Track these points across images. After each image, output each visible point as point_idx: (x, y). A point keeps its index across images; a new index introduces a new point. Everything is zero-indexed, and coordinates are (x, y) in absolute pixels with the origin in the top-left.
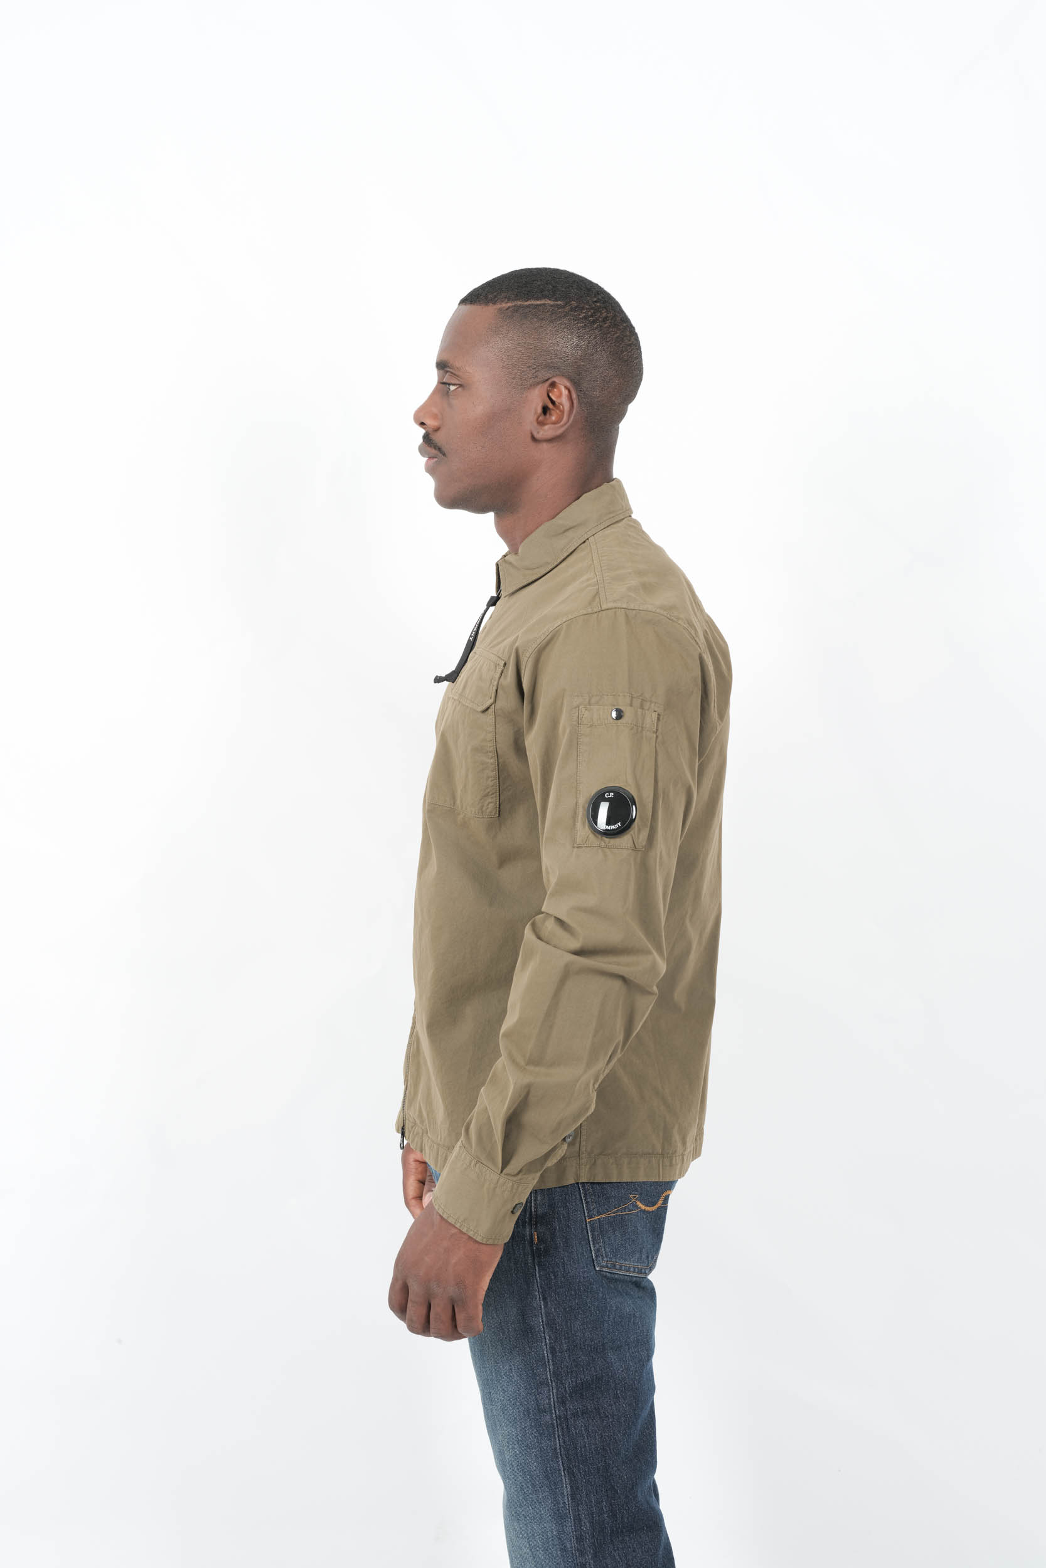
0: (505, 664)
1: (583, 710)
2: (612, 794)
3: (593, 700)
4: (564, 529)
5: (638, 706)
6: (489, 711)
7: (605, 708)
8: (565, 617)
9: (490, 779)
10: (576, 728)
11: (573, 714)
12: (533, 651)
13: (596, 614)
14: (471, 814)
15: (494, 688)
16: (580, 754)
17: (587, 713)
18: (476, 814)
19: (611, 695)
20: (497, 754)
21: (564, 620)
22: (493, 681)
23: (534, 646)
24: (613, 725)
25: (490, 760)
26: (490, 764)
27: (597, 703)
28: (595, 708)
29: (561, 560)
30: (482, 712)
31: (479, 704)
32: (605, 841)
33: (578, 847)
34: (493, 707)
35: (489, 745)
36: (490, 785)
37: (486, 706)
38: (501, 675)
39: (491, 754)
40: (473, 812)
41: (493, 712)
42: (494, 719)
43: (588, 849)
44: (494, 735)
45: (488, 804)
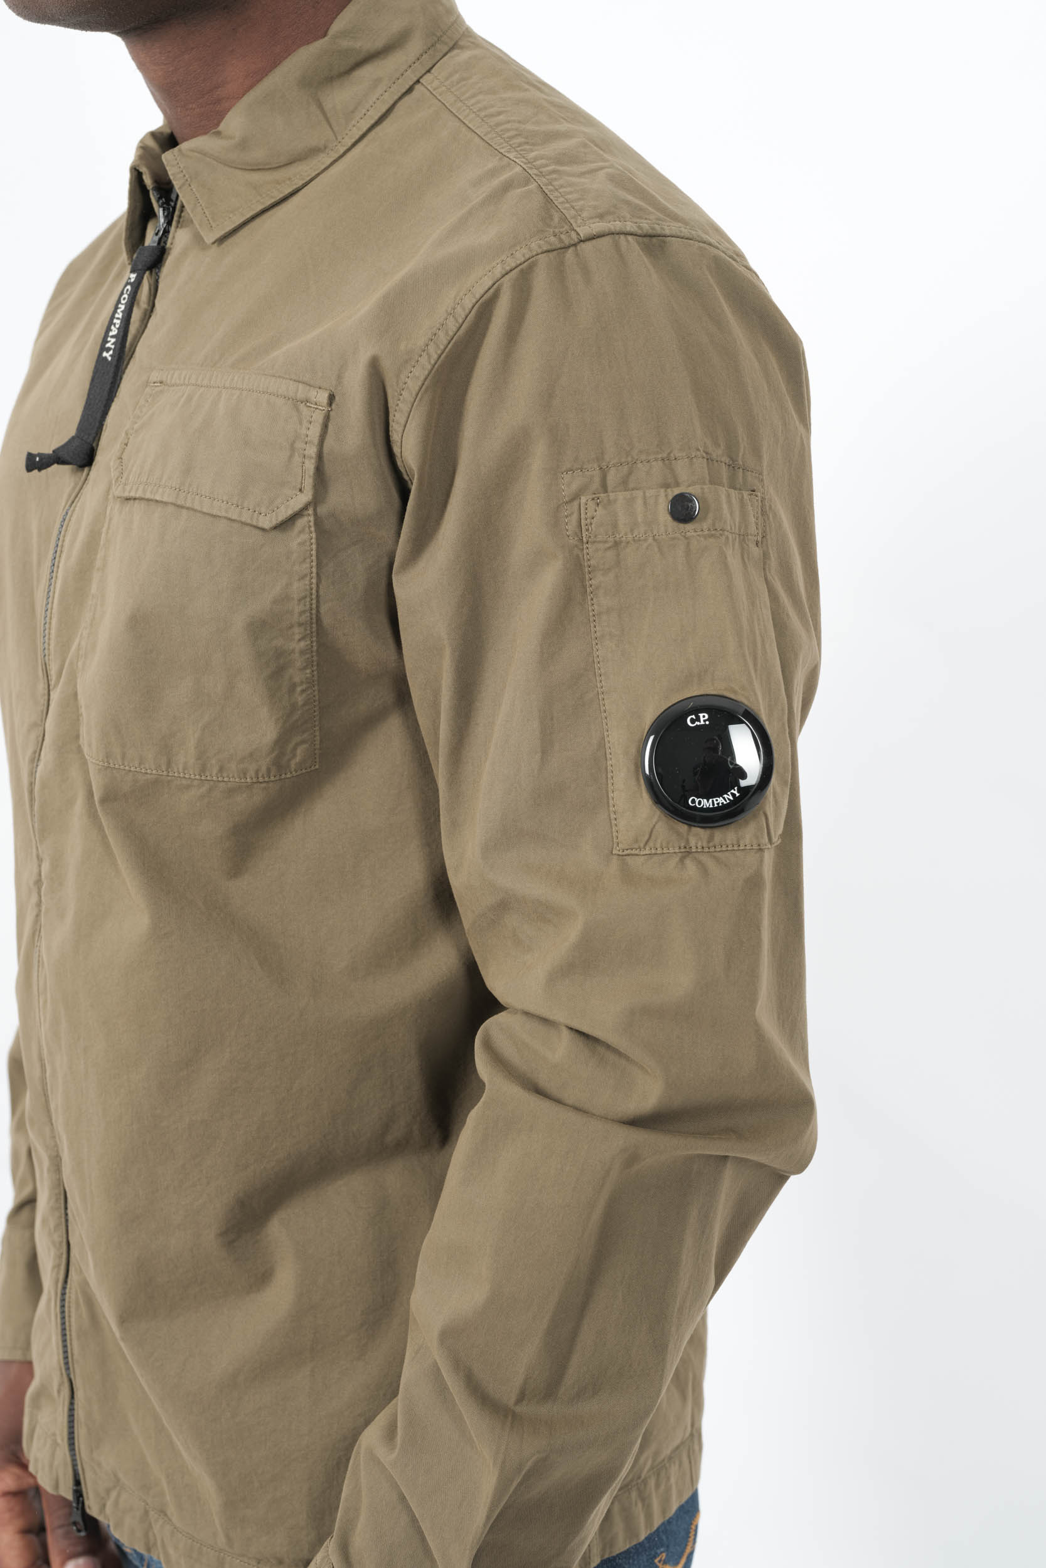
0: (332, 398)
1: (591, 504)
2: (704, 717)
3: (612, 477)
4: (352, 61)
5: (725, 481)
6: (301, 523)
7: (647, 494)
8: (494, 264)
9: (299, 689)
10: (576, 551)
11: (567, 517)
12: (433, 362)
13: (571, 250)
14: (243, 780)
15: (311, 458)
16: (596, 618)
17: (600, 511)
18: (260, 775)
19: (656, 460)
20: (317, 627)
21: (498, 271)
22: (304, 446)
23: (432, 348)
24: (674, 539)
25: (297, 644)
26: (297, 655)
27: (624, 484)
28: (621, 497)
29: (353, 140)
30: (275, 528)
31: (263, 510)
32: (698, 836)
33: (626, 852)
34: (311, 511)
35: (297, 609)
36: (300, 703)
37: (290, 512)
38: (325, 426)
39: (302, 629)
40: (252, 773)
41: (312, 524)
42: (313, 541)
43: (656, 858)
44: (314, 581)
45: (295, 749)
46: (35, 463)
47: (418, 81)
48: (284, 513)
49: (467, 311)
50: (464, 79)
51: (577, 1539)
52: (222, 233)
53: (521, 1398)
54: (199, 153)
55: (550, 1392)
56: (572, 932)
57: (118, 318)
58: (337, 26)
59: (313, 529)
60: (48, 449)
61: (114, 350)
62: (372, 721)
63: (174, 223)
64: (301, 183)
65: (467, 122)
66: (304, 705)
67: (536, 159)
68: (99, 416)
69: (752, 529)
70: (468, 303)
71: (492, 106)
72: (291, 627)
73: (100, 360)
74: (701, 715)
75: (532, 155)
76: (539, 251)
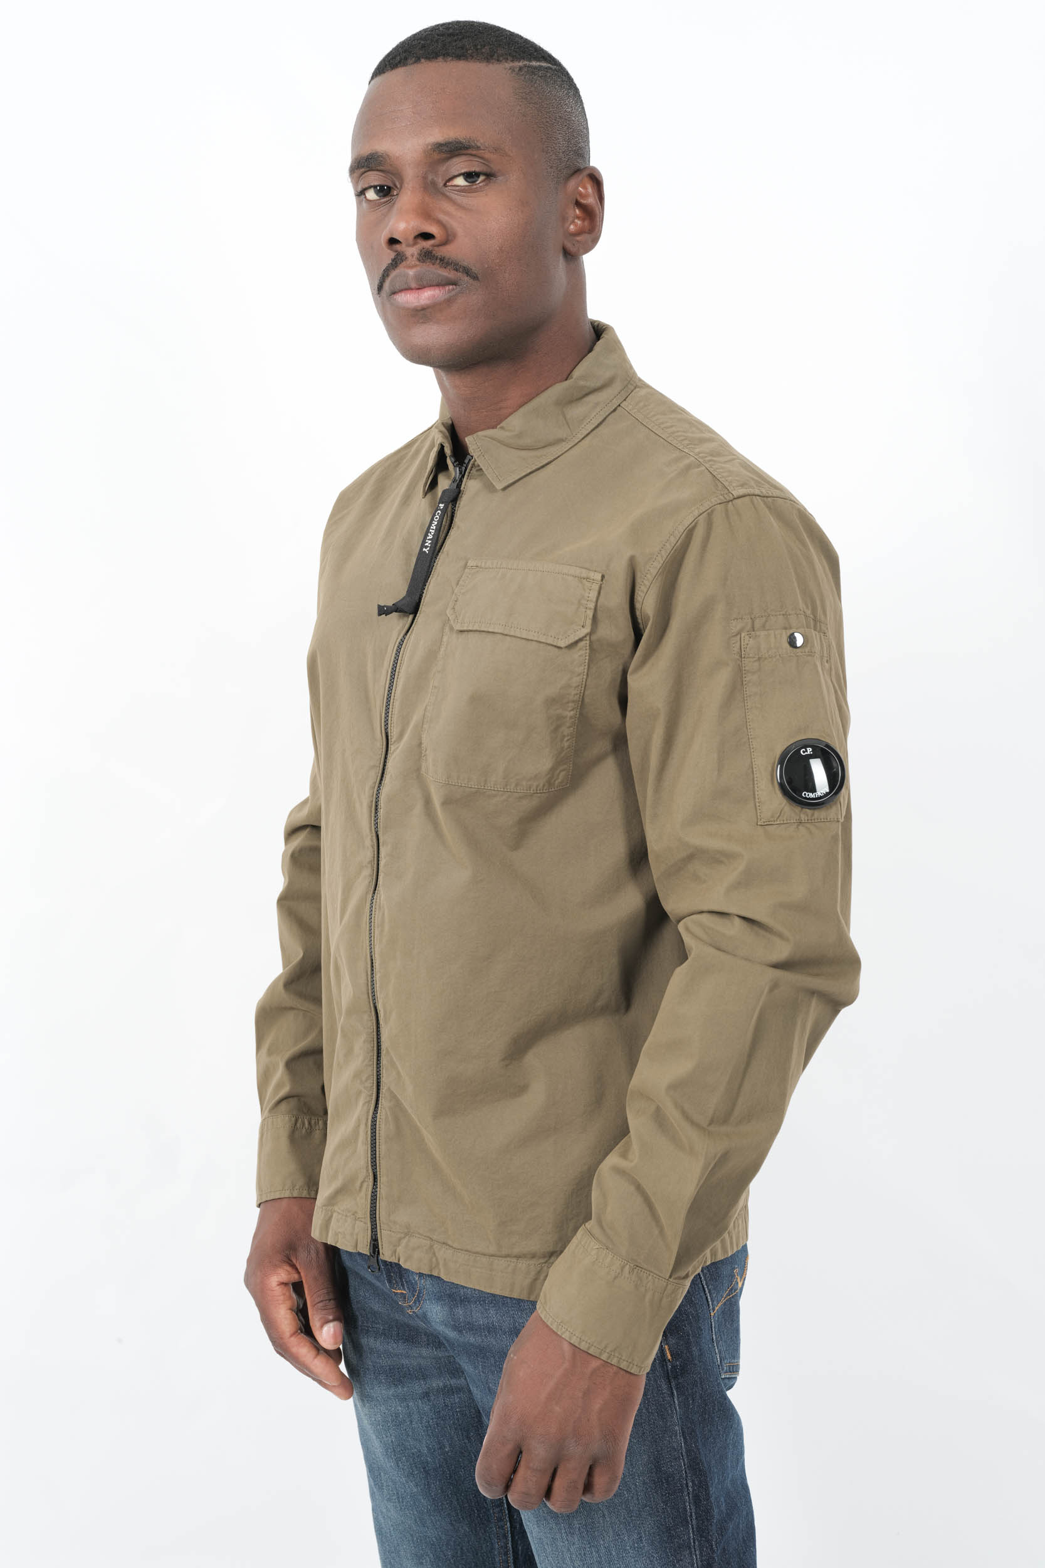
0: (603, 577)
1: (747, 637)
3: (757, 623)
5: (812, 626)
6: (581, 644)
7: (776, 633)
8: (693, 509)
9: (566, 739)
10: (739, 662)
11: (734, 644)
12: (664, 560)
13: (730, 503)
14: (529, 792)
15: (590, 609)
16: (748, 698)
17: (752, 642)
18: (538, 789)
19: (780, 615)
20: (582, 704)
21: (696, 513)
22: (586, 602)
23: (663, 552)
24: (790, 656)
25: (569, 713)
26: (568, 719)
27: (763, 627)
28: (763, 633)
29: (583, 436)
30: (566, 647)
31: (560, 637)
32: (806, 814)
33: (766, 824)
34: (588, 638)
35: (574, 692)
36: (566, 747)
37: (577, 638)
38: (599, 593)
39: (573, 705)
40: (534, 787)
41: (588, 645)
42: (587, 654)
43: (783, 826)
44: (585, 677)
45: (559, 773)
46: (383, 611)
47: (619, 405)
48: (573, 639)
49: (681, 534)
50: (645, 406)
51: (734, 1210)
52: (506, 484)
53: (711, 1122)
54: (489, 438)
55: (725, 1120)
56: (740, 866)
57: (433, 529)
58: (577, 373)
59: (588, 648)
60: (390, 603)
61: (430, 547)
62: (600, 759)
63: (466, 477)
64: (552, 458)
65: (654, 430)
66: (567, 748)
67: (699, 453)
68: (421, 585)
69: (825, 655)
70: (681, 529)
71: (667, 422)
72: (568, 703)
73: (421, 552)
74: (808, 749)
75: (697, 450)
76: (716, 503)
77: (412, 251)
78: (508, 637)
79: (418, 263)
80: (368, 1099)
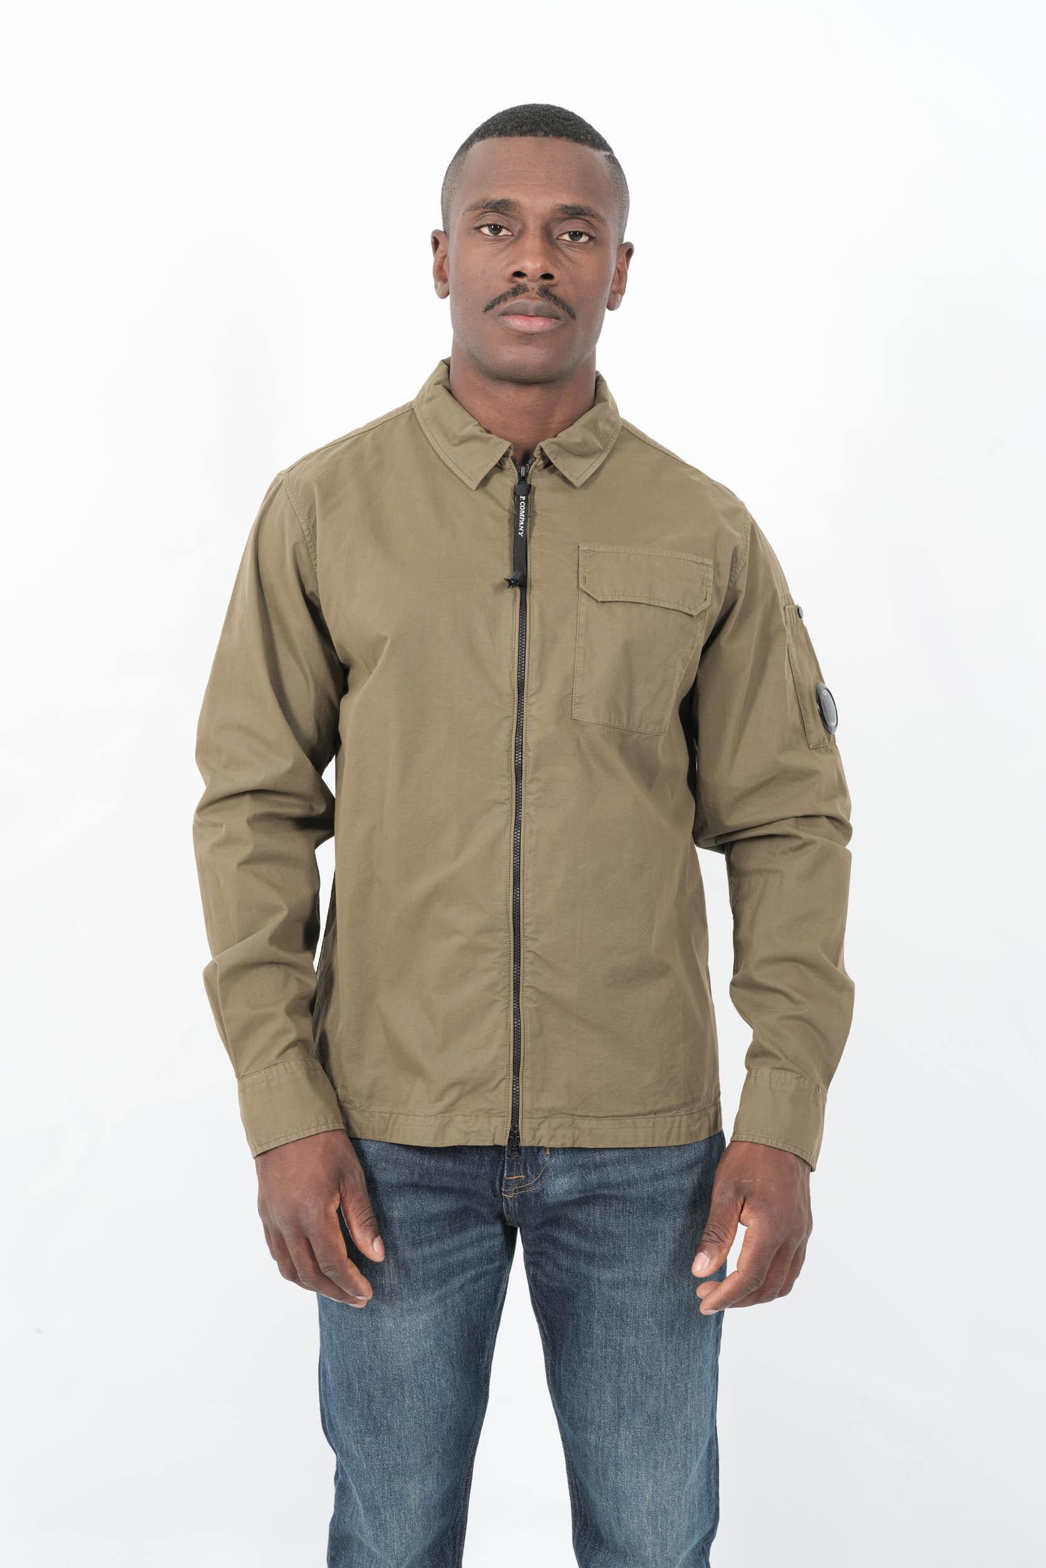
0: (714, 563)
15: (709, 587)
17: (788, 613)
22: (706, 581)
30: (696, 616)
31: (692, 607)
37: (702, 609)
42: (705, 623)
48: (699, 609)
52: (582, 483)
57: (523, 517)
61: (524, 532)
63: (529, 475)
73: (518, 537)
77: (534, 286)
78: (652, 607)
79: (537, 296)
80: (506, 1006)
